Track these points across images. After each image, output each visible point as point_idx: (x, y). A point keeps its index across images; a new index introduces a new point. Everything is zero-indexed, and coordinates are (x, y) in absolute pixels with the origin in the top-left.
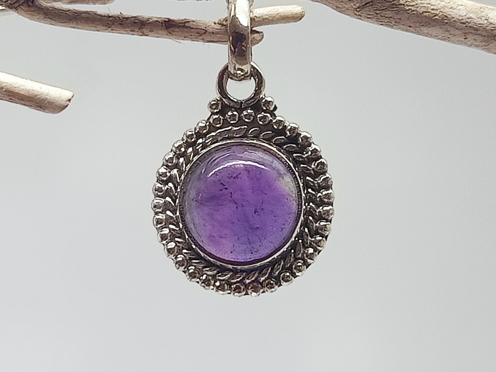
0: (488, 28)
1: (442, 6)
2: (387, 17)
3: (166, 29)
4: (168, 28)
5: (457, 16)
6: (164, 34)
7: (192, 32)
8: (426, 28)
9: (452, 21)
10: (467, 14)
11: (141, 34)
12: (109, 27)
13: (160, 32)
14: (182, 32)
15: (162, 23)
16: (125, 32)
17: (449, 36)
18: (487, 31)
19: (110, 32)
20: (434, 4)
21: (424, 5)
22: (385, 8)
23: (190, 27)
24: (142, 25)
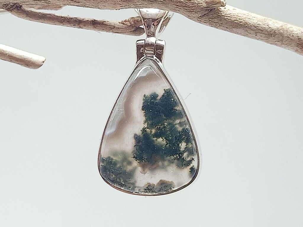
0: (268, 30)
1: (244, 17)
2: (215, 22)
3: (93, 25)
4: (94, 24)
5: (252, 23)
6: (92, 28)
7: (107, 27)
8: (235, 29)
9: (249, 25)
10: (257, 22)
11: (79, 27)
12: (62, 23)
13: (90, 26)
14: (102, 27)
15: (91, 22)
16: (70, 26)
17: (247, 34)
18: (267, 31)
19: (62, 26)
20: (240, 16)
21: (235, 17)
22: (214, 17)
23: (106, 24)
24: (80, 22)
